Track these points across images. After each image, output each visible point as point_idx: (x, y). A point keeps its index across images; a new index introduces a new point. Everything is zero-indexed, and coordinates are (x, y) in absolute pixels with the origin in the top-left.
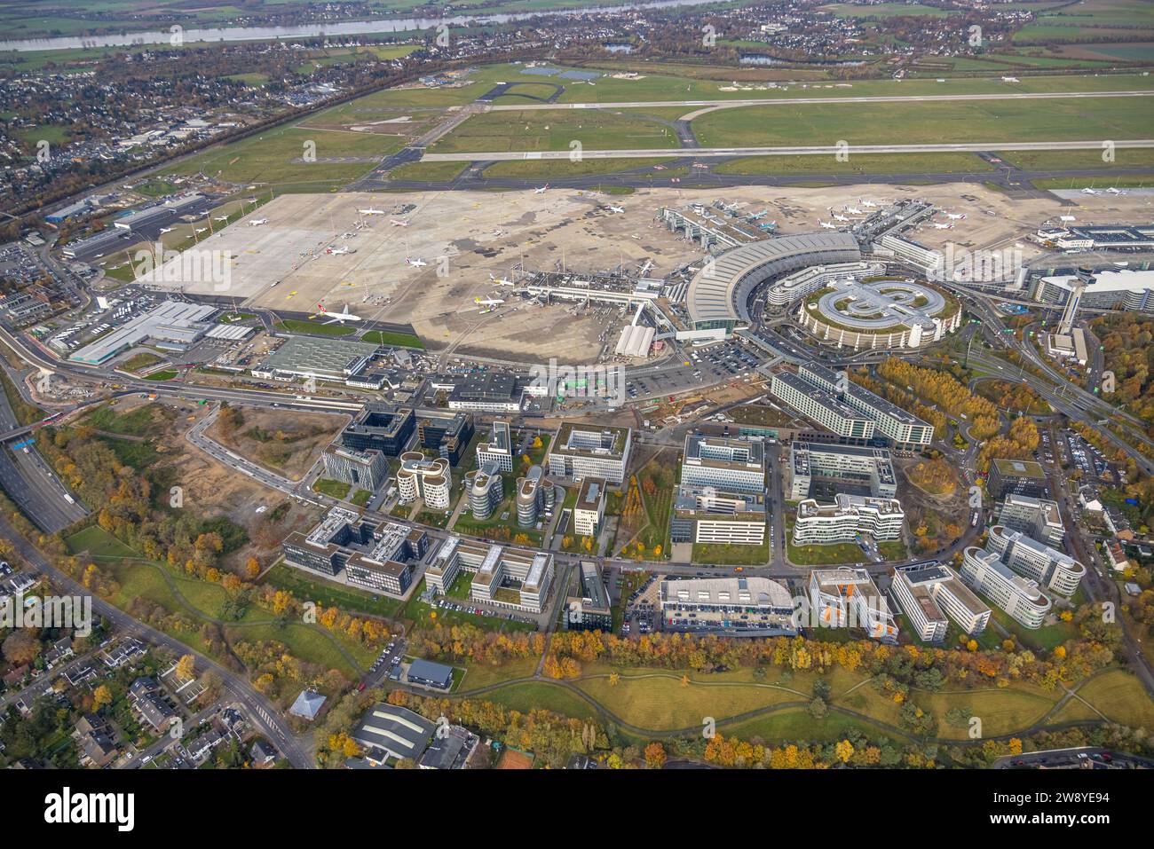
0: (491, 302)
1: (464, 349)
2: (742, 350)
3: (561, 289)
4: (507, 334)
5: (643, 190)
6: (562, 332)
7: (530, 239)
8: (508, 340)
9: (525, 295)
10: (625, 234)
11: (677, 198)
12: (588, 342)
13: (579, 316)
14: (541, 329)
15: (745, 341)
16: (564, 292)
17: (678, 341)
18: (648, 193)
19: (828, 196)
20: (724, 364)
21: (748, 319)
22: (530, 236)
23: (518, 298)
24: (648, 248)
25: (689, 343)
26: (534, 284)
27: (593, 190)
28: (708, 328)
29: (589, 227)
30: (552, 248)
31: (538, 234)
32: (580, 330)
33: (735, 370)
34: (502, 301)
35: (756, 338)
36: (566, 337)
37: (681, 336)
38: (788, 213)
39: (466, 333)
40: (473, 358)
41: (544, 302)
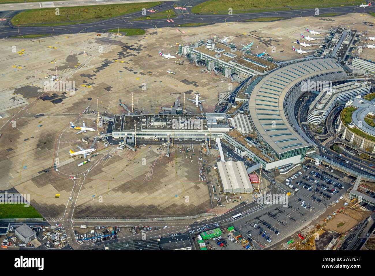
0: (84, 152)
1: (83, 211)
2: (320, 173)
3: (143, 132)
4: (115, 186)
5: (151, 30)
6: (164, 176)
7: (85, 82)
8: (120, 193)
9: (110, 140)
10: (161, 70)
11: (180, 36)
12: (193, 184)
13: (171, 158)
14: (143, 175)
15: (317, 163)
16: (147, 135)
17: (266, 171)
18: (156, 33)
19: (283, 27)
20: (317, 190)
21: (312, 144)
22: (83, 78)
23: (106, 144)
24: (185, 81)
25: (275, 172)
26: (117, 130)
27: (112, 32)
28: (289, 157)
29: (129, 66)
30: (108, 89)
31: (89, 76)
32: (179, 172)
33: (329, 194)
34: (93, 150)
35: (325, 159)
36: (171, 181)
37: (269, 167)
38: (267, 43)
39: (76, 190)
40: (97, 220)
41: (132, 145)
